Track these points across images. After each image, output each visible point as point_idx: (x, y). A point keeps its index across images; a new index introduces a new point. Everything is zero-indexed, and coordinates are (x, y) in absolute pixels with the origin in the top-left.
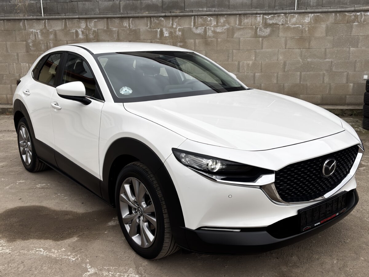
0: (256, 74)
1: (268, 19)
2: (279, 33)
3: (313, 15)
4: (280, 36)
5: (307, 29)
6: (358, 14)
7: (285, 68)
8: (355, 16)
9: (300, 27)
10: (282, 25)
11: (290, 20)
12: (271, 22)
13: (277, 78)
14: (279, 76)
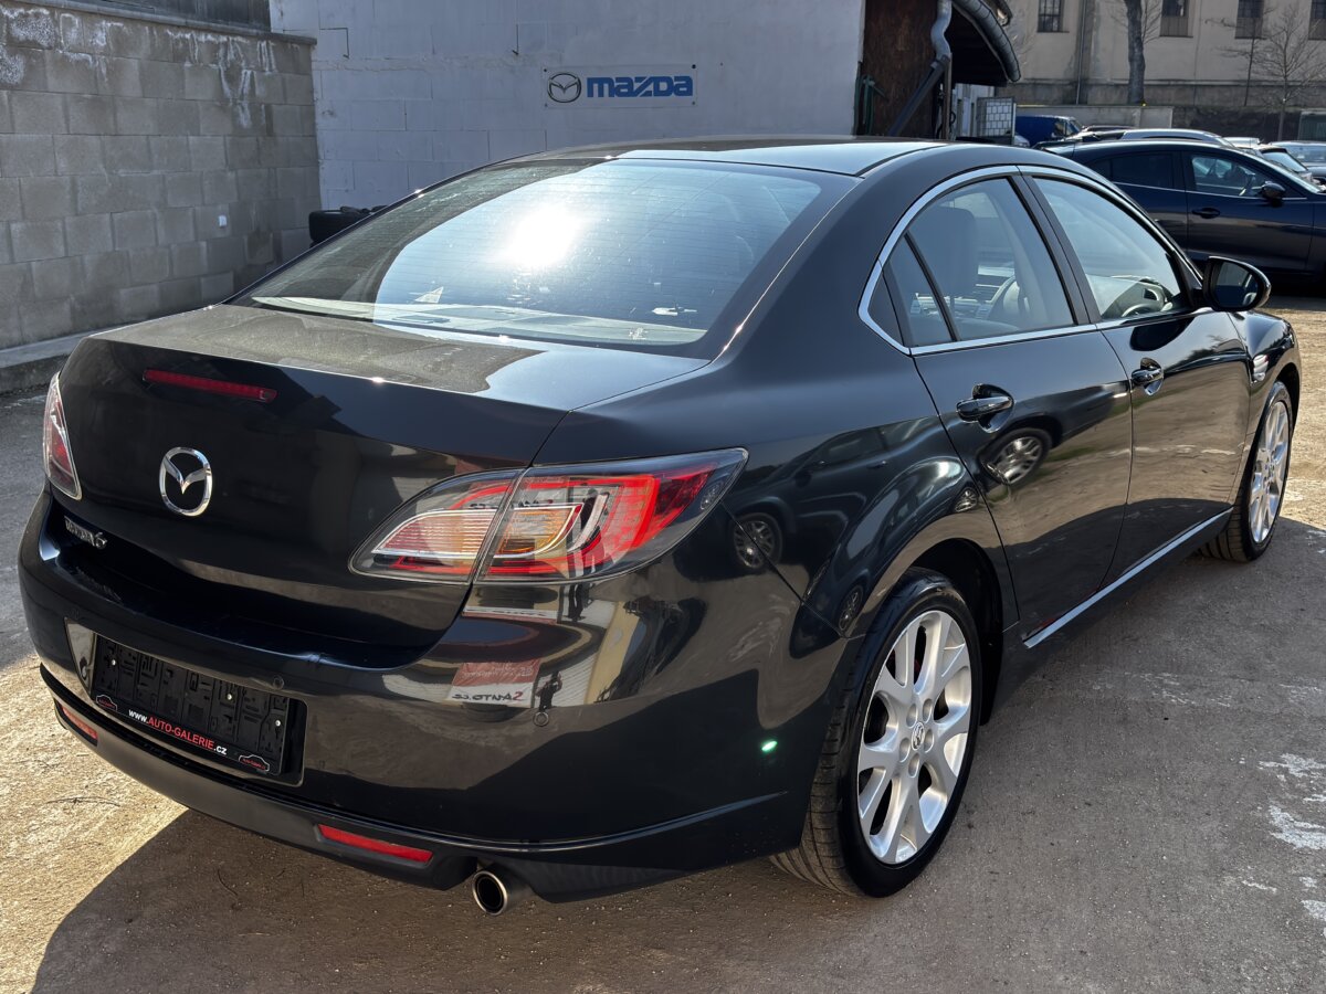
0: (14, 227)
1: (12, 21)
2: (46, 78)
3: (109, 25)
4: (51, 88)
5: (104, 71)
6: (188, 36)
7: (76, 202)
8: (184, 40)
9: (87, 61)
10: (50, 48)
11: (64, 34)
12: (21, 33)
13: (65, 237)
14: (68, 229)
